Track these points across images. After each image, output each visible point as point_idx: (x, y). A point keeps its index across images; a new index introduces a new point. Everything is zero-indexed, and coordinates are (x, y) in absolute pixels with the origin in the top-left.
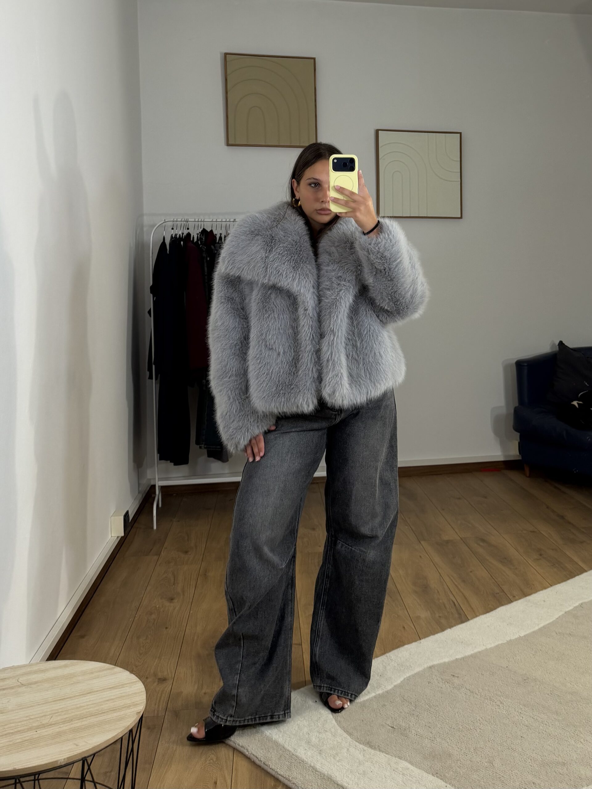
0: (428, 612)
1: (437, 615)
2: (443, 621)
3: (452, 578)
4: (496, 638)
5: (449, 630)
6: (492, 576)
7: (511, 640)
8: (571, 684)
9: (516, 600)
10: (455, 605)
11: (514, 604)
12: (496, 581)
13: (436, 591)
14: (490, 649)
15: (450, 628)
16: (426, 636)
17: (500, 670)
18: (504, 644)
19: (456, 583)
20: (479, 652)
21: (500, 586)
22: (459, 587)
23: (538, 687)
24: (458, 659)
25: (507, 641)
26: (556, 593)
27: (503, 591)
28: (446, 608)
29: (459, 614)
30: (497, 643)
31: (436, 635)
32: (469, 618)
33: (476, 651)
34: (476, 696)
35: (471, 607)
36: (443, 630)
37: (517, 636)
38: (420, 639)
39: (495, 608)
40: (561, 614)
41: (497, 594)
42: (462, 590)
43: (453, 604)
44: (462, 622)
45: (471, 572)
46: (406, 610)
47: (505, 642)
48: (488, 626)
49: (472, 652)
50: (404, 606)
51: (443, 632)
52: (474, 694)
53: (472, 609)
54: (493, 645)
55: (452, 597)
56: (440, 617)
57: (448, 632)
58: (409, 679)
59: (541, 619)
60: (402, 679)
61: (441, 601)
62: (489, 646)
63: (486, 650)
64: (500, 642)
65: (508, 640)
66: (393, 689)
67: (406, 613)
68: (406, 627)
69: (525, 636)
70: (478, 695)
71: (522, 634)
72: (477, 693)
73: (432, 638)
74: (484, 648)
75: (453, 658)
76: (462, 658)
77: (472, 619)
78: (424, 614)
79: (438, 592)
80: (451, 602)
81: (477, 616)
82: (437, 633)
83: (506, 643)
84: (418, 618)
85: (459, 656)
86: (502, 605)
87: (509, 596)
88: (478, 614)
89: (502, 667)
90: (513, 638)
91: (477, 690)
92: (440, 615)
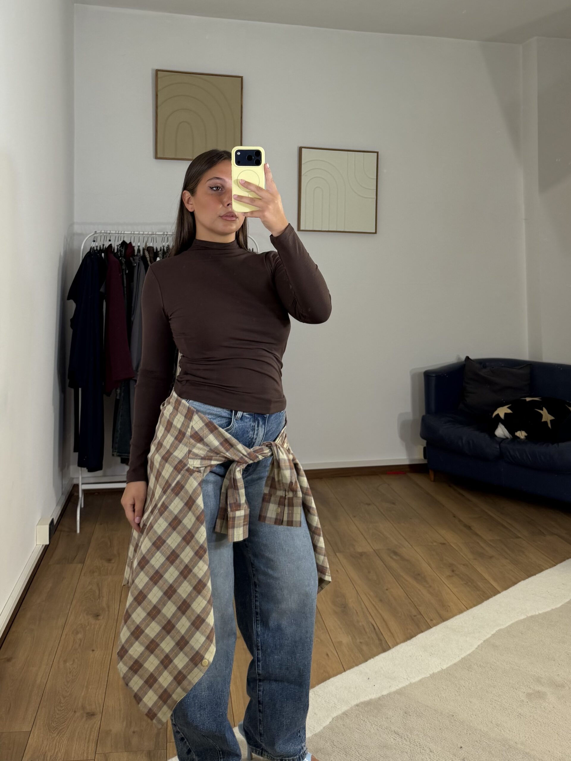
0: (349, 636)
1: (358, 641)
2: (364, 648)
3: (369, 596)
4: (419, 671)
5: (372, 659)
6: (408, 596)
7: (433, 674)
8: (498, 729)
9: (435, 625)
10: (375, 629)
11: (434, 629)
12: (412, 602)
13: (355, 611)
14: (414, 683)
15: (373, 658)
16: (350, 668)
17: (427, 710)
18: (428, 678)
19: (374, 603)
20: (404, 688)
21: (417, 607)
22: (377, 607)
23: (465, 732)
24: (385, 695)
25: (429, 674)
26: (473, 617)
27: (420, 613)
28: (366, 632)
29: (380, 640)
30: (420, 678)
31: (360, 666)
32: (390, 645)
33: (401, 686)
34: (405, 742)
35: (390, 631)
36: (366, 661)
37: (439, 669)
38: (345, 671)
39: (415, 636)
40: (479, 643)
41: (414, 616)
42: (380, 611)
43: (373, 628)
44: (384, 651)
45: (387, 590)
46: (328, 634)
47: (429, 675)
48: (411, 656)
49: (397, 688)
50: (325, 629)
51: (366, 663)
52: (403, 740)
53: (392, 634)
54: (417, 679)
55: (371, 620)
56: (361, 643)
57: (371, 662)
58: (337, 718)
59: (461, 649)
60: (330, 719)
61: (360, 624)
62: (413, 681)
63: (411, 685)
64: (423, 676)
65: (431, 673)
66: (322, 732)
67: (328, 637)
68: (329, 655)
69: (447, 668)
70: (406, 741)
71: (445, 667)
72: (406, 738)
73: (356, 669)
74: (407, 683)
75: (379, 695)
76: (387, 694)
77: (393, 647)
78: (345, 639)
79: (357, 613)
80: (371, 626)
81: (397, 644)
82: (360, 663)
83: (429, 677)
84: (340, 643)
85: (385, 693)
86: (422, 632)
87: (426, 619)
88: (398, 641)
89: (428, 706)
90: (436, 671)
91: (406, 736)
92: (361, 641)
